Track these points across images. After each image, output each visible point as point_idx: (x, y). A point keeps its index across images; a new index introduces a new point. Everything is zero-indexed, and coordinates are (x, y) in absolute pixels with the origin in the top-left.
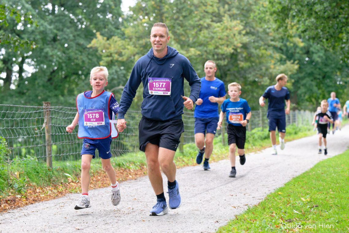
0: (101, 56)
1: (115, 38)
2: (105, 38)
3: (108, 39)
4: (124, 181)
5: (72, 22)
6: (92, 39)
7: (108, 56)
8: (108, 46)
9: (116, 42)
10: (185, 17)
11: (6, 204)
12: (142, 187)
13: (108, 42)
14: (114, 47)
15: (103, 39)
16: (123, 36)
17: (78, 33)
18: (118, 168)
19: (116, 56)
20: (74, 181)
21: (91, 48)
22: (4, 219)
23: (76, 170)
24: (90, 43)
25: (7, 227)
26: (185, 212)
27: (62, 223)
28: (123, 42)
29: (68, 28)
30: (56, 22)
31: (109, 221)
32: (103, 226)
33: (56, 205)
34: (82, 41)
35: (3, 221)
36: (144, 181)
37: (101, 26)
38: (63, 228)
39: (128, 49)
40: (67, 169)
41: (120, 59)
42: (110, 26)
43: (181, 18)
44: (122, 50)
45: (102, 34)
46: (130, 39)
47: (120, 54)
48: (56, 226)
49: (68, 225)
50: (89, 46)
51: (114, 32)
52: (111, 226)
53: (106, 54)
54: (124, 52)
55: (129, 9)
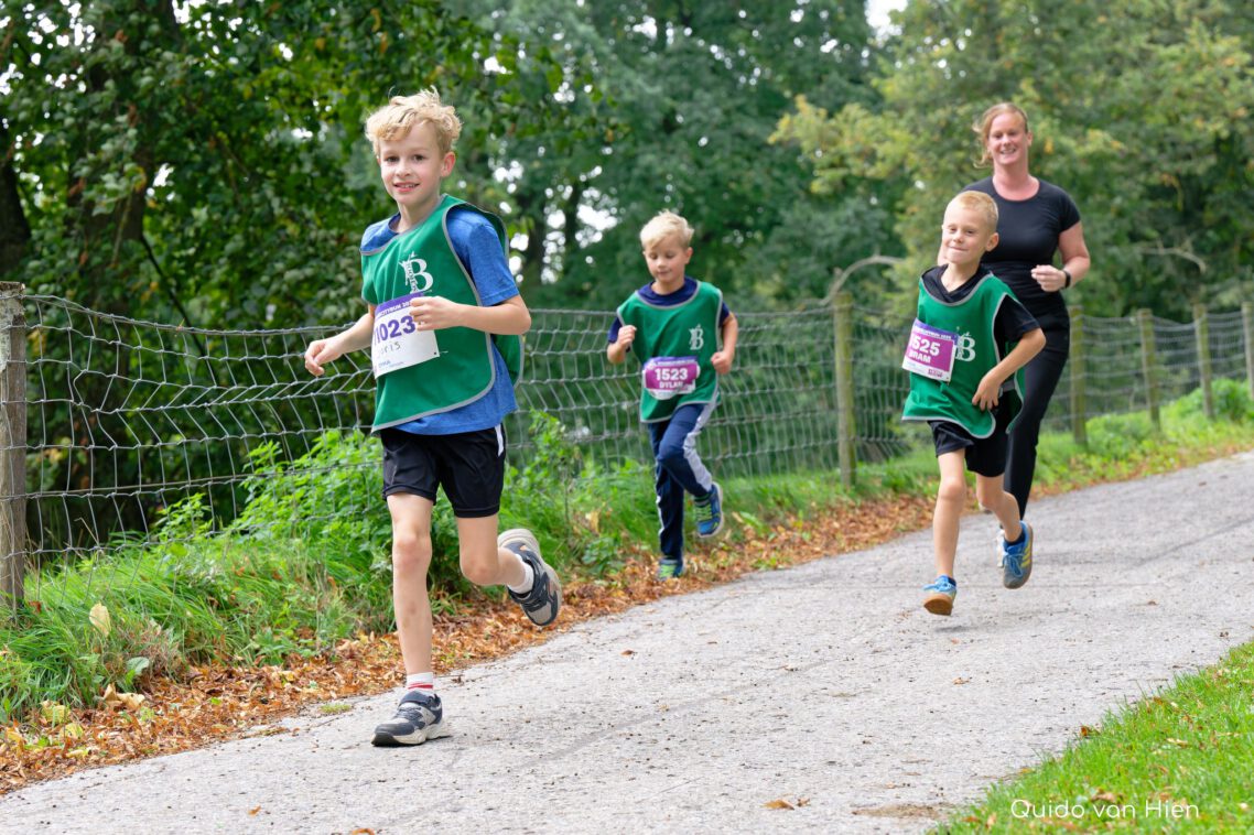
0: (811, 166)
1: (853, 110)
2: (823, 112)
3: (830, 115)
4: (913, 531)
5: (716, 68)
6: (782, 117)
7: (832, 166)
8: (833, 134)
9: (855, 121)
10: (1065, 33)
11: (567, 607)
12: (972, 547)
13: (833, 122)
14: (853, 138)
15: (817, 114)
16: (875, 102)
17: (740, 101)
18: (890, 494)
19: (857, 167)
20: (762, 535)
21: (780, 143)
22: (566, 650)
23: (765, 503)
24: (775, 129)
25: (577, 670)
26: (1114, 610)
27: (741, 654)
28: (880, 120)
29: (708, 89)
30: (670, 72)
31: (886, 645)
32: (869, 660)
33: (715, 606)
34: (751, 128)
35: (565, 654)
36: (976, 530)
37: (808, 78)
38: (745, 668)
39: (893, 140)
40: (739, 500)
41: (871, 172)
42: (834, 76)
43: (1057, 37)
44: (875, 146)
45: (812, 101)
46: (899, 109)
47: (871, 157)
48: (726, 662)
49: (762, 659)
50: (771, 140)
51: (846, 93)
52: (892, 658)
53: (827, 159)
54: (881, 150)
55: (888, 20)
